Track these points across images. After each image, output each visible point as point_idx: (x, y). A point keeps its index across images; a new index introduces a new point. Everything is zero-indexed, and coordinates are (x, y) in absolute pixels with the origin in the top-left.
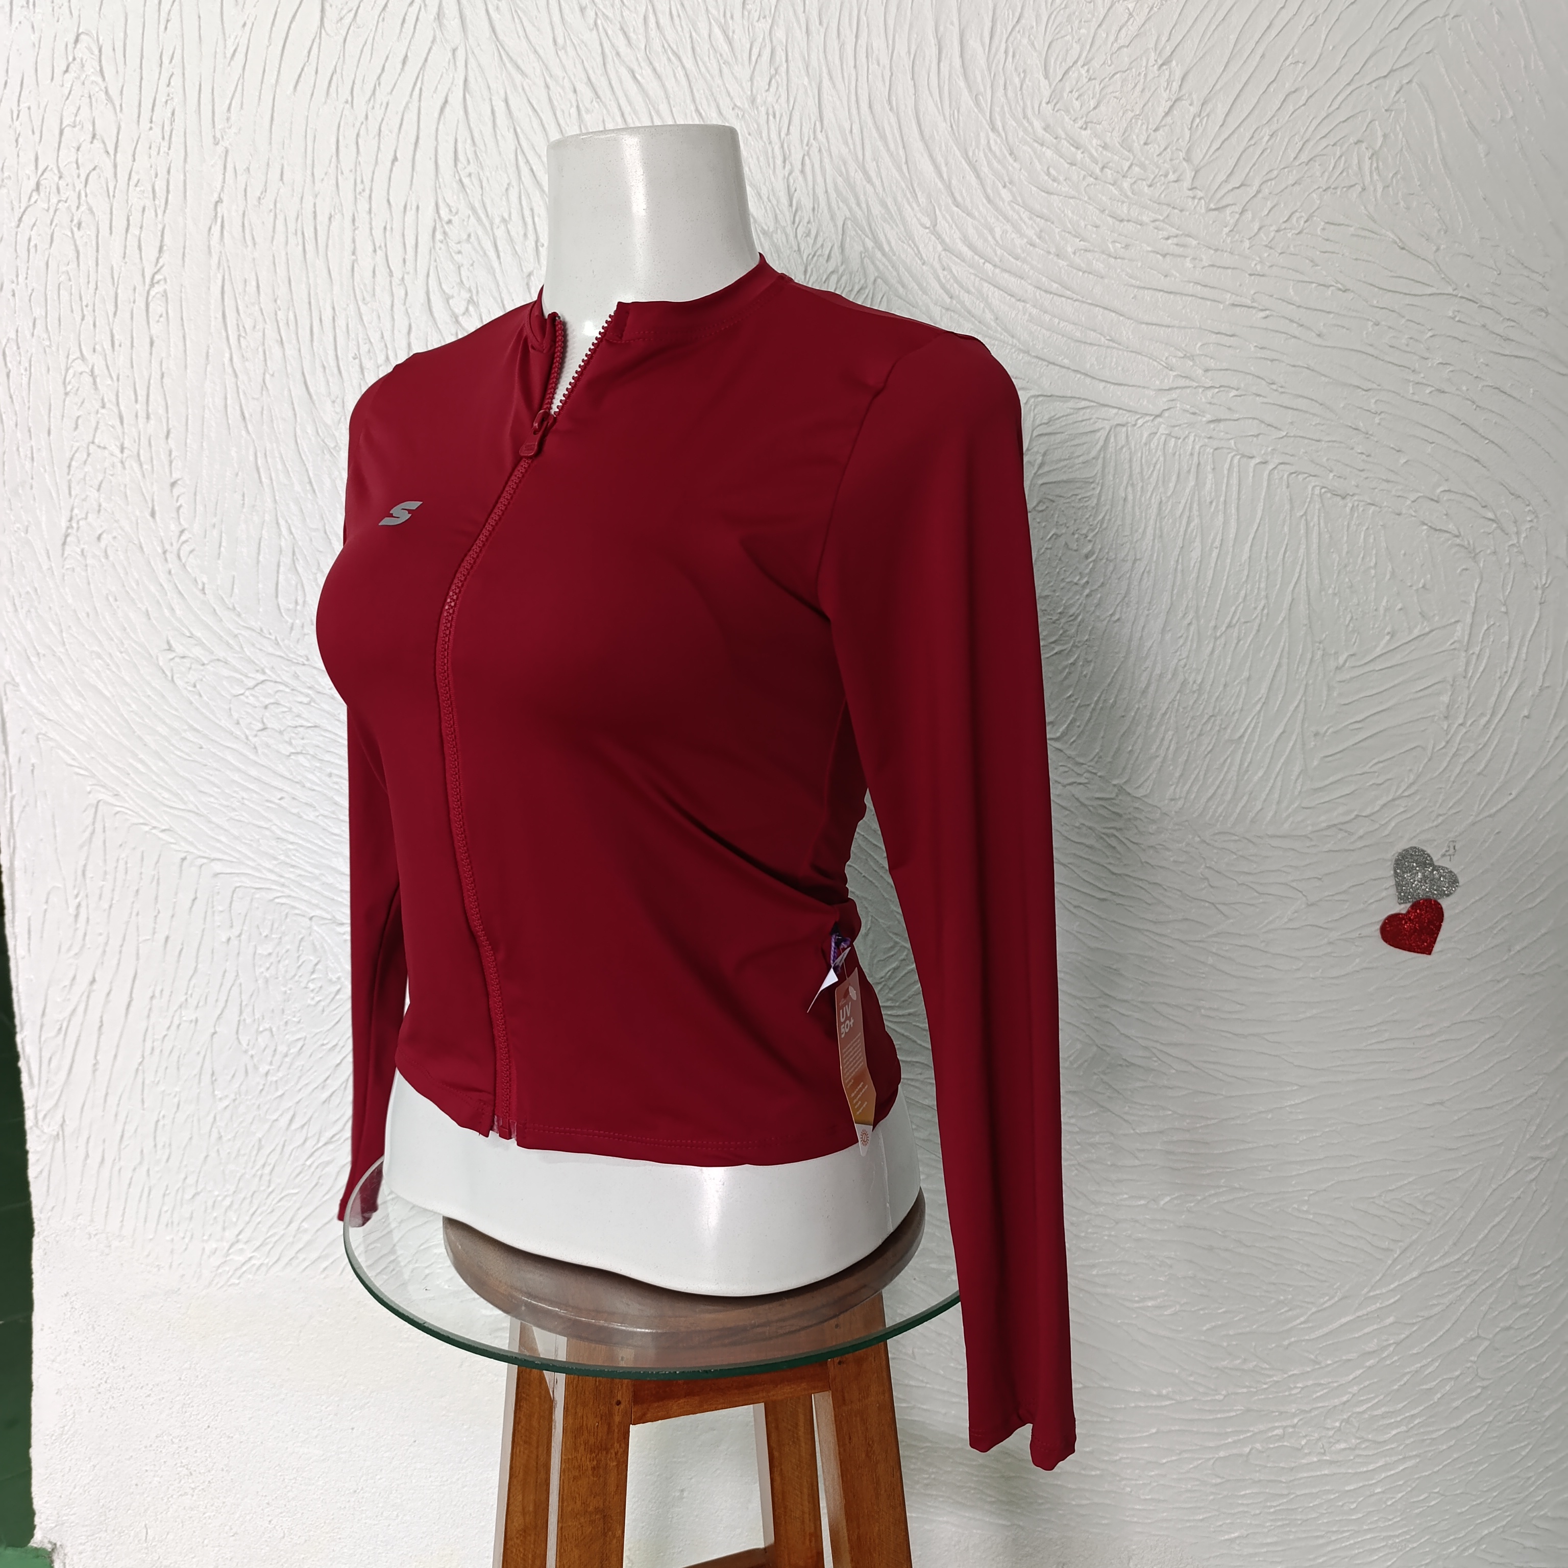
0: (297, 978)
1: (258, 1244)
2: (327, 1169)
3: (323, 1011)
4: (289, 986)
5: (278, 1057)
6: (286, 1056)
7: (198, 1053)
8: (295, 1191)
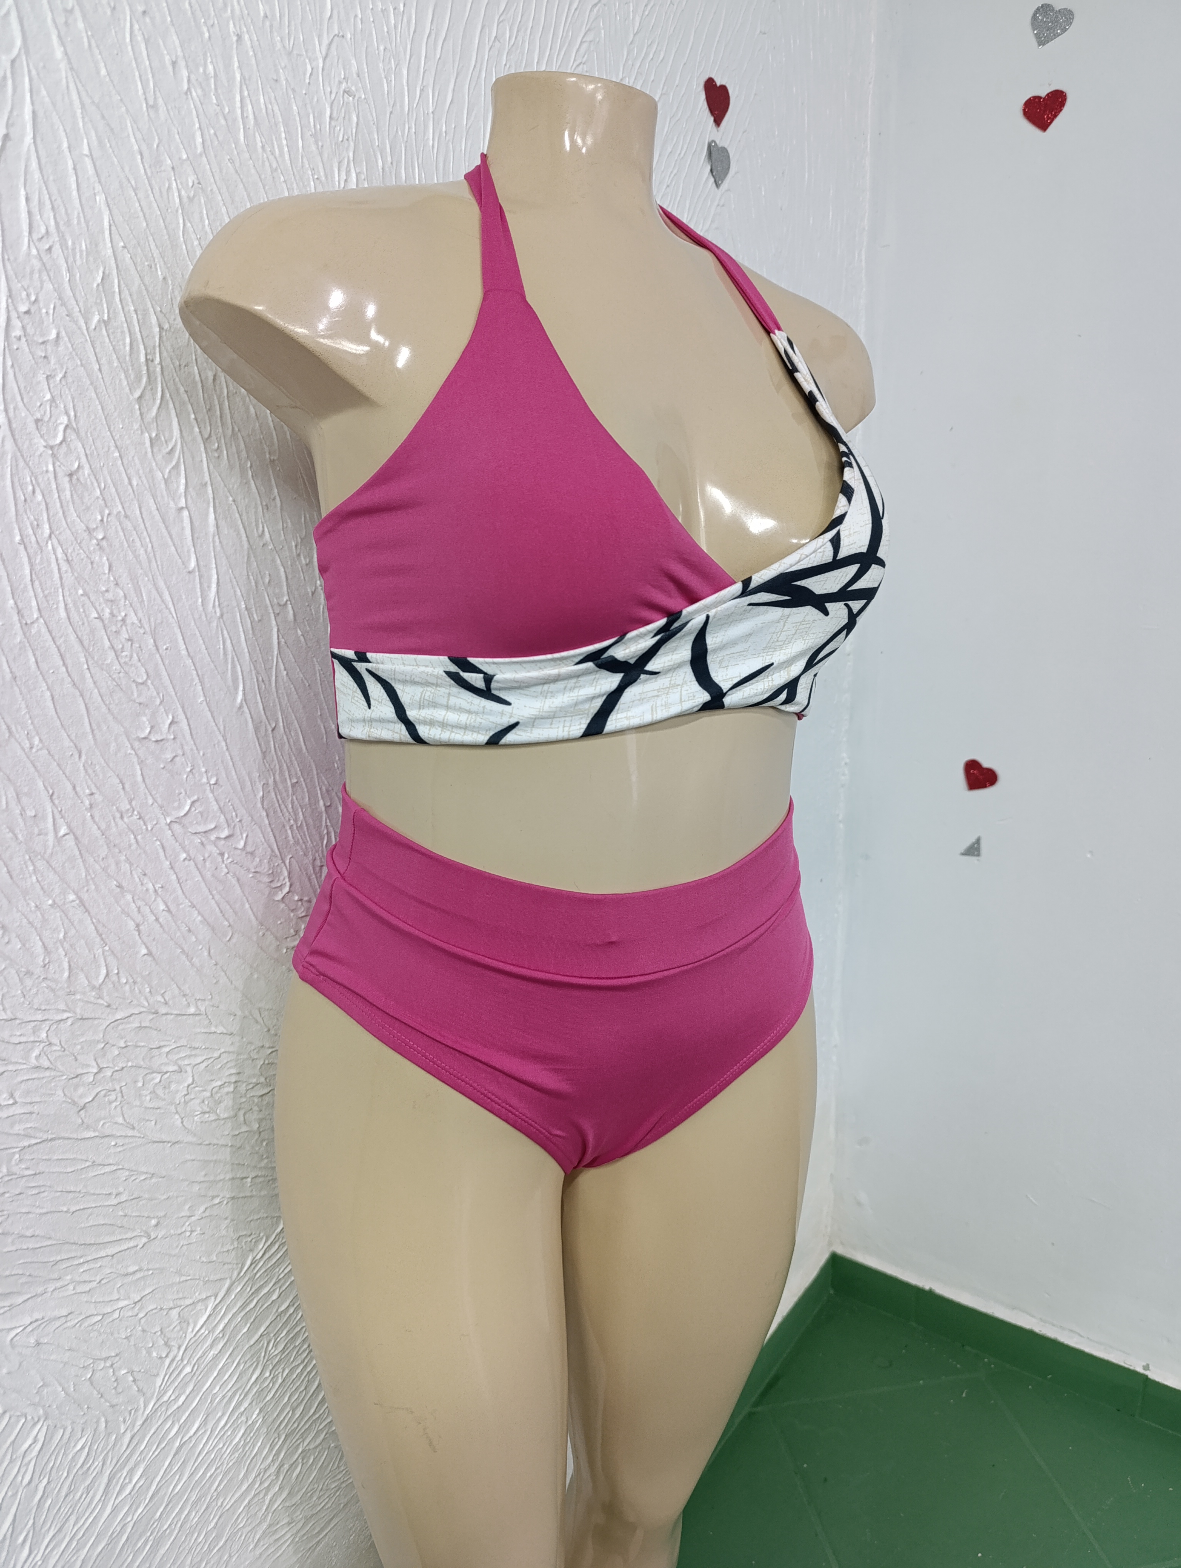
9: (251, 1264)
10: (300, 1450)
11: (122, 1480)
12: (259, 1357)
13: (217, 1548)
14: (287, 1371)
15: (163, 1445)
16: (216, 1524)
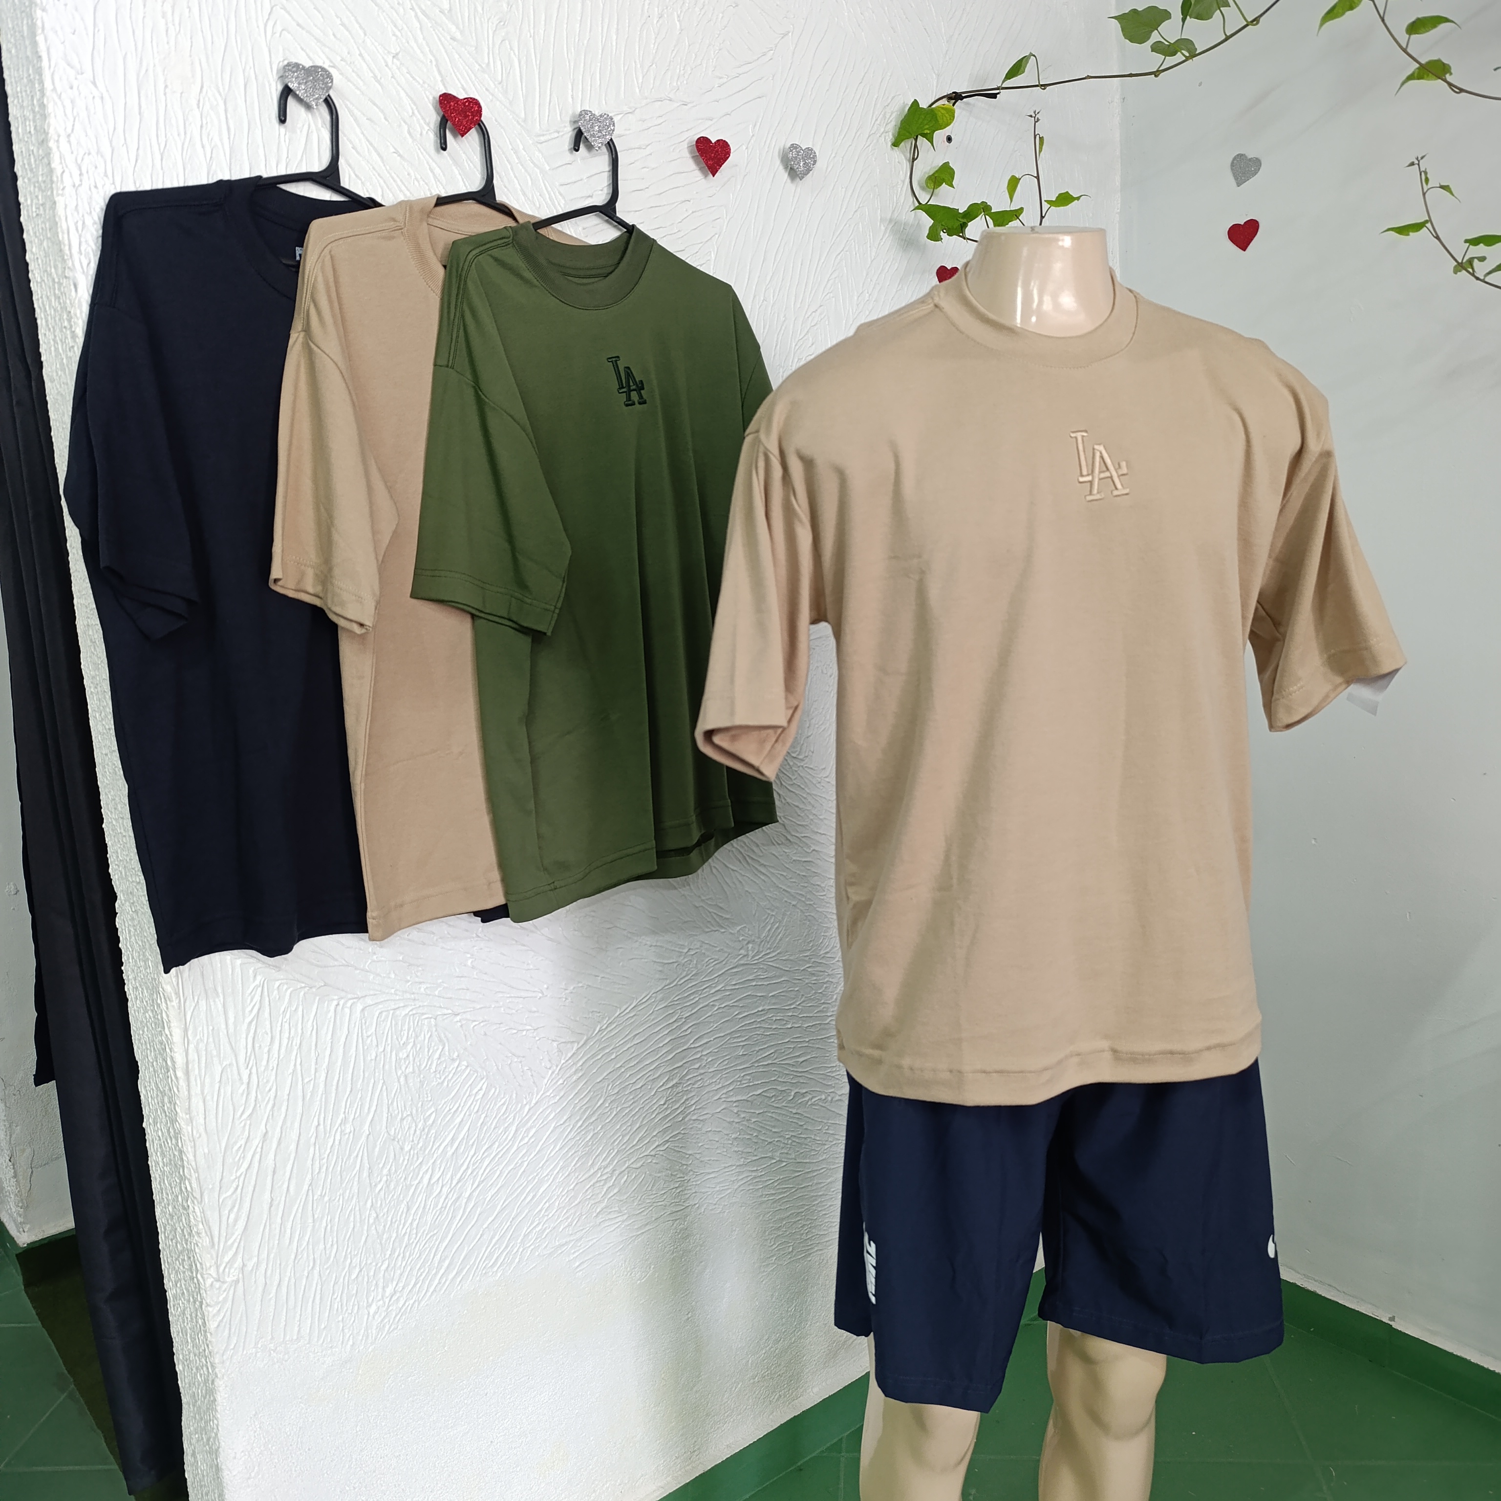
0: (427, 1068)
1: (410, 1287)
2: (458, 1204)
3: (448, 1085)
4: (422, 1076)
5: (418, 1132)
6: (424, 1129)
7: (357, 1156)
8: (435, 1232)
9: (599, 1031)
10: (627, 1165)
11: (523, 1133)
12: (602, 1092)
13: (574, 1204)
14: (619, 1108)
15: (545, 1123)
16: (573, 1189)
